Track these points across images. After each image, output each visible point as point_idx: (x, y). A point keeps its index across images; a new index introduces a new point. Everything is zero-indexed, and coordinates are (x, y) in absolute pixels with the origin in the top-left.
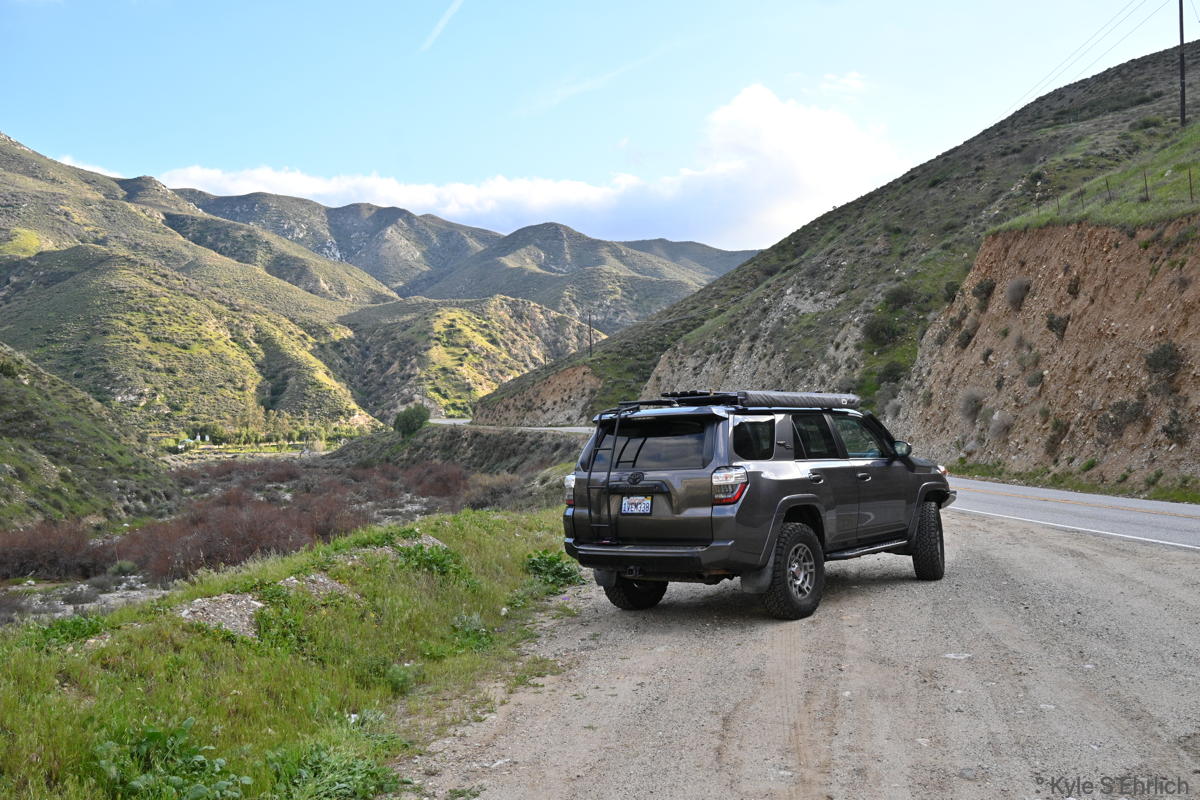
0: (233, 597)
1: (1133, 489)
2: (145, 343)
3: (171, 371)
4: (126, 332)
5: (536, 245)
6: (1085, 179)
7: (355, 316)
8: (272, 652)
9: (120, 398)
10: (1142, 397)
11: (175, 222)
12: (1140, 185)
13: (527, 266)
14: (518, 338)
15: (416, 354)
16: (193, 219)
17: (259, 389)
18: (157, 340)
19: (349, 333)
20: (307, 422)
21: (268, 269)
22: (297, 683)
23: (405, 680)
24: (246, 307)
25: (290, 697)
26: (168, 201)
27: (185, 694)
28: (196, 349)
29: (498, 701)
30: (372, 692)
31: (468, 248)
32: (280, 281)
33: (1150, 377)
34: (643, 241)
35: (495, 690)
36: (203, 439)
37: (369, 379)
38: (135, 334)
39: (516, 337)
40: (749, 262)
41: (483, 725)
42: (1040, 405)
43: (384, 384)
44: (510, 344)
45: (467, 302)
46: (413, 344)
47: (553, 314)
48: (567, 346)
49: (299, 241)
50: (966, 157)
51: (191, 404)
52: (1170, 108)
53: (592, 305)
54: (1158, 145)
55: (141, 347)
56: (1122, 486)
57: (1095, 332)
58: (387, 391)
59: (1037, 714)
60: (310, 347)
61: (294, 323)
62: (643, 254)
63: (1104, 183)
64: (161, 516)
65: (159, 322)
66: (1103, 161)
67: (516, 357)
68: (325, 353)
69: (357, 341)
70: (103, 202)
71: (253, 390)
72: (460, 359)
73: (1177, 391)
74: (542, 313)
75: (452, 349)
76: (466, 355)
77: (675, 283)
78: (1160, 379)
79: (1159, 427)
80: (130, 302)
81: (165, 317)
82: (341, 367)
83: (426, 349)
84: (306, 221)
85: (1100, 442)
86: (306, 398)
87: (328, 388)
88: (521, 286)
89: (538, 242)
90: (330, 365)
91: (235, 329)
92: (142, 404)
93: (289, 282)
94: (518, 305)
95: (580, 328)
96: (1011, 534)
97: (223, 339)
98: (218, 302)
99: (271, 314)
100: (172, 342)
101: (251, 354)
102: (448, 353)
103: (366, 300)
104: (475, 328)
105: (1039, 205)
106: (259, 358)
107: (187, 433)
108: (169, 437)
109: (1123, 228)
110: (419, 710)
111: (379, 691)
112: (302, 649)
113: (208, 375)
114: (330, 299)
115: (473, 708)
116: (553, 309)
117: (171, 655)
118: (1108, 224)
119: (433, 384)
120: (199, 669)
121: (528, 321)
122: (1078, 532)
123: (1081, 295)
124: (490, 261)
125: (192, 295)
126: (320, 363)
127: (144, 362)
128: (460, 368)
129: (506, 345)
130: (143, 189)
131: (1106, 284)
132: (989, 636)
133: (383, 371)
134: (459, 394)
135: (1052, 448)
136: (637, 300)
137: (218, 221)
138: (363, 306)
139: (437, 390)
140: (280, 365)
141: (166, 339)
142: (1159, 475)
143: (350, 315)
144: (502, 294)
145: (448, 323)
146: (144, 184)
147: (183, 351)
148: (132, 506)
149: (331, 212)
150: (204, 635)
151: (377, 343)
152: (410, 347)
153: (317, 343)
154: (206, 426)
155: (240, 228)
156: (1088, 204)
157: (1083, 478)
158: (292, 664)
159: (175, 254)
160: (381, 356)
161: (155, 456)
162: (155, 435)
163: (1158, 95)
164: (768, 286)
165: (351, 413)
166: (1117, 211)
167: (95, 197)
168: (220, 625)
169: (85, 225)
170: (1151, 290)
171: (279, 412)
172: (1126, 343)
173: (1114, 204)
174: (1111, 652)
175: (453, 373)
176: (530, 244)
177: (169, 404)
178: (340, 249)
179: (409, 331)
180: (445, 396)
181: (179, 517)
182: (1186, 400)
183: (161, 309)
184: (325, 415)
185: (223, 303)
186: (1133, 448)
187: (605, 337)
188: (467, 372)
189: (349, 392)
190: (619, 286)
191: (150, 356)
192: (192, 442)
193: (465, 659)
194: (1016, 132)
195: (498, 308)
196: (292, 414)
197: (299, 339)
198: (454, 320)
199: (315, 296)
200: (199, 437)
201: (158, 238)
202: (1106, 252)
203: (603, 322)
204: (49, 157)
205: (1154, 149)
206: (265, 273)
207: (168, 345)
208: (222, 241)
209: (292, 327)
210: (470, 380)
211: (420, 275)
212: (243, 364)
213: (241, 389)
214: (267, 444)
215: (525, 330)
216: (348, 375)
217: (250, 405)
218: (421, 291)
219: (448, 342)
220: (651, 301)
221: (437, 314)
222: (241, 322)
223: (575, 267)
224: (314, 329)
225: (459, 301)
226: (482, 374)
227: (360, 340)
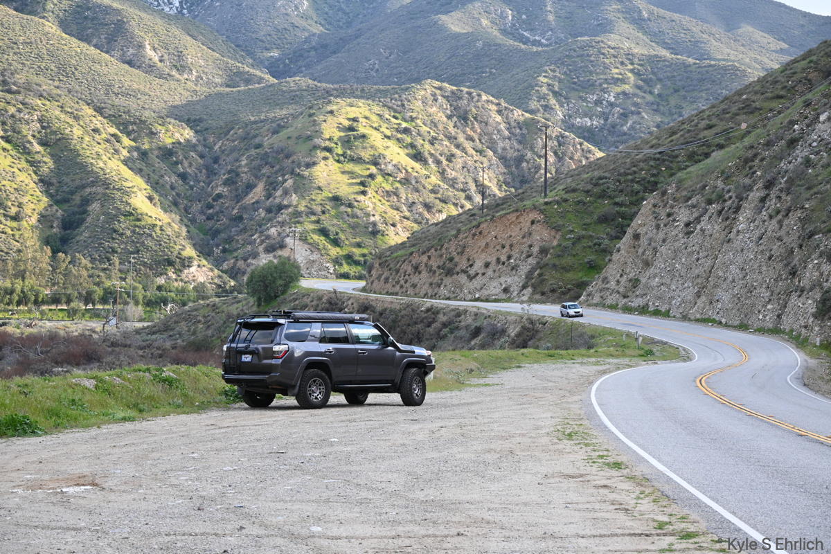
7: (198, 107)
13: (482, 31)
14: (458, 152)
15: (292, 173)
17: (43, 218)
19: (187, 134)
20: (115, 273)
21: (64, 25)
24: (28, 87)
32: (82, 44)
37: (217, 208)
39: (454, 150)
43: (240, 218)
44: (445, 162)
45: (379, 91)
46: (288, 157)
47: (518, 114)
48: (538, 168)
53: (585, 100)
58: (244, 230)
60: (125, 153)
61: (101, 114)
62: (676, 16)
67: (453, 183)
68: (148, 165)
69: (200, 148)
71: (34, 220)
72: (363, 184)
74: (499, 112)
75: (350, 167)
76: (372, 176)
77: (725, 68)
82: (173, 188)
83: (308, 166)
86: (114, 235)
87: (150, 221)
88: (468, 66)
90: (156, 185)
91: (10, 121)
93: (96, 46)
94: (460, 98)
95: (561, 140)
101: (32, 163)
102: (343, 173)
103: (218, 80)
104: (388, 133)
106: (45, 170)
114: (160, 76)
119: (318, 222)
121: (476, 125)
124: (420, 22)
126: (139, 181)
128: (361, 198)
129: (438, 162)
133: (238, 198)
134: (358, 240)
136: (660, 95)
138: (212, 89)
139: (324, 232)
140: (78, 183)
143: (189, 103)
145: (346, 123)
151: (233, 150)
152: (285, 161)
153: (137, 149)
160: (238, 175)
165: (186, 263)
171: (73, 257)
175: (350, 206)
179: (283, 134)
180: (336, 243)
184: (144, 264)
187: (600, 154)
188: (373, 204)
189: (184, 229)
190: (632, 71)
196: (93, 260)
197: (108, 141)
198: (355, 120)
199: (137, 71)
203: (601, 129)
206: (59, 32)
209: (98, 122)
210: (377, 218)
211: (307, 40)
212: (19, 179)
213: (16, 218)
214: (53, 307)
215: (471, 139)
216: (183, 202)
217: (29, 243)
218: (308, 66)
219: (344, 155)
220: (685, 98)
221: (329, 108)
222: (19, 111)
223: (562, 36)
224: (130, 125)
225: (366, 87)
226: (397, 209)
227: (205, 146)
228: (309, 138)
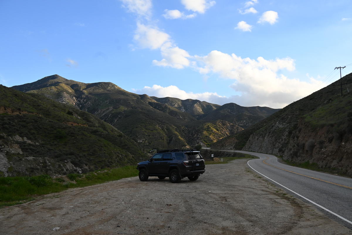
2: (144, 130)
3: (149, 136)
4: (141, 128)
5: (228, 108)
13: (226, 113)
15: (200, 133)
16: (154, 103)
17: (167, 140)
18: (147, 129)
21: (169, 113)
24: (165, 122)
26: (149, 99)
28: (154, 131)
31: (213, 109)
32: (172, 116)
34: (254, 107)
36: (155, 150)
37: (190, 138)
39: (223, 129)
43: (193, 139)
46: (200, 131)
48: (235, 131)
49: (176, 107)
51: (153, 143)
53: (241, 121)
58: (194, 141)
65: (147, 125)
67: (223, 134)
68: (180, 132)
69: (187, 130)
70: (137, 100)
74: (229, 124)
76: (211, 133)
77: (261, 117)
80: (141, 121)
82: (184, 135)
83: (202, 132)
84: (177, 103)
86: (176, 142)
87: (181, 140)
88: (224, 118)
90: (182, 135)
91: (162, 127)
92: (143, 142)
94: (223, 122)
95: (238, 127)
97: (160, 129)
99: (170, 124)
100: (150, 129)
101: (165, 132)
102: (207, 133)
104: (213, 127)
106: (167, 133)
107: (152, 149)
108: (148, 150)
113: (156, 136)
116: (231, 123)
124: (217, 112)
125: (154, 120)
126: (179, 135)
127: (144, 134)
128: (210, 136)
129: (220, 131)
133: (193, 136)
134: (209, 142)
136: (252, 121)
137: (159, 103)
138: (189, 122)
139: (205, 141)
140: (171, 135)
143: (186, 124)
144: (220, 119)
145: (207, 126)
146: (145, 96)
147: (151, 131)
149: (182, 101)
151: (192, 130)
153: (179, 130)
155: (163, 105)
159: (150, 111)
160: (193, 133)
161: (146, 154)
165: (186, 146)
167: (135, 99)
169: (133, 105)
175: (208, 137)
177: (148, 143)
178: (184, 109)
179: (199, 127)
183: (148, 123)
184: (180, 146)
185: (160, 121)
187: (243, 129)
189: (186, 141)
190: (248, 118)
191: (145, 132)
192: (153, 151)
195: (219, 123)
196: (173, 145)
197: (175, 129)
198: (209, 125)
199: (179, 120)
201: (147, 107)
203: (243, 126)
204: (126, 91)
206: (169, 115)
208: (160, 108)
209: (174, 127)
210: (212, 139)
211: (202, 115)
212: (163, 134)
213: (163, 140)
215: (225, 127)
217: (165, 143)
218: (202, 118)
219: (207, 130)
220: (255, 121)
221: (205, 124)
223: (237, 113)
224: (178, 127)
225: (210, 121)
226: (215, 138)
228: (202, 128)
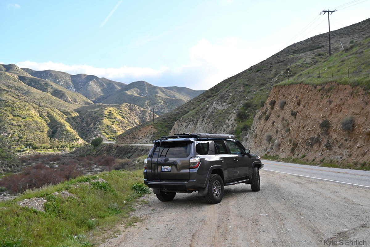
0: (37, 198)
1: (316, 164)
2: (11, 117)
3: (19, 126)
4: (5, 113)
5: (137, 88)
6: (302, 71)
8: (49, 216)
9: (2, 134)
10: (319, 136)
11: (21, 78)
12: (317, 73)
13: (134, 94)
14: (131, 116)
15: (99, 121)
16: (28, 78)
17: (48, 132)
18: (15, 116)
19: (78, 114)
20: (63, 142)
21: (52, 94)
22: (57, 226)
23: (92, 225)
24: (44, 106)
25: (55, 231)
26: (19, 72)
27: (20, 230)
28: (28, 119)
29: (122, 231)
30: (82, 228)
31: (116, 88)
32: (55, 97)
33: (321, 130)
34: (170, 87)
35: (121, 227)
36: (29, 148)
37: (84, 129)
38: (8, 114)
40: (202, 94)
41: (117, 238)
42: (289, 138)
43: (89, 130)
44: (128, 118)
45: (115, 105)
46: (98, 118)
47: (142, 109)
48: (146, 119)
49: (62, 85)
50: (267, 63)
51: (26, 136)
52: (326, 50)
53: (154, 106)
54: (323, 61)
55: (10, 118)
56: (313, 163)
57: (305, 116)
58: (89, 133)
59: (287, 232)
60: (65, 118)
62: (170, 91)
63: (307, 72)
64: (15, 172)
65: (16, 110)
66: (307, 65)
67: (130, 122)
68: (70, 121)
69: (80, 117)
71: (46, 132)
73: (329, 134)
74: (138, 109)
75: (110, 120)
76: (114, 121)
77: (180, 100)
78: (324, 131)
79: (324, 145)
80: (6, 104)
81: (18, 109)
82: (75, 125)
83: (102, 120)
84: (64, 79)
85: (307, 149)
86: (63, 135)
87: (70, 131)
88: (132, 100)
89: (138, 87)
90: (71, 124)
91: (41, 113)
92: (10, 136)
93: (58, 98)
94: (131, 106)
95: (150, 113)
96: (280, 177)
97: (37, 116)
98: (35, 104)
99: (53, 108)
100: (20, 116)
101: (46, 121)
102: (109, 121)
103: (83, 104)
104: (117, 113)
105: (288, 78)
106: (48, 122)
107: (24, 146)
108: (18, 147)
109: (313, 85)
110: (97, 234)
111: (84, 228)
112: (59, 215)
113: (31, 127)
114: (72, 103)
115: (114, 233)
116: (142, 107)
117: (16, 217)
118: (309, 84)
119: (104, 130)
120: (25, 222)
121: (134, 111)
122: (300, 176)
123: (301, 105)
124: (122, 92)
125: (27, 102)
126: (68, 124)
127: (10, 123)
128: (112, 126)
129: (127, 118)
130: (11, 68)
131: (308, 102)
132: (273, 208)
133: (88, 126)
134: (112, 134)
135: (293, 151)
136: (168, 105)
137: (35, 79)
138: (82, 106)
139: (105, 132)
140: (55, 124)
141: (18, 115)
142: (324, 159)
143: (78, 109)
144: (126, 103)
145: (109, 111)
146: (12, 67)
147: (23, 119)
148: (5, 169)
149: (72, 76)
150: (27, 211)
151: (87, 117)
152: (97, 119)
153: (67, 117)
154: (30, 143)
155: (43, 81)
156: (303, 78)
157: (302, 160)
158: (56, 220)
159: (22, 89)
160: (88, 122)
161: (14, 153)
162: (14, 146)
163: (323, 46)
164: (208, 101)
165: (78, 139)
166: (311, 80)
168: (32, 208)
170: (321, 104)
171: (55, 139)
172: (314, 120)
173: (310, 78)
174: (309, 213)
175: (110, 127)
176: (135, 87)
177: (18, 137)
178: (75, 88)
179: (96, 114)
180: (108, 134)
181: (21, 172)
182: (331, 137)
183: (16, 106)
184: (69, 140)
185: (37, 104)
186: (316, 151)
187: (158, 116)
188: (115, 127)
189: (77, 133)
190: (164, 101)
191: (13, 121)
192: (26, 148)
193: (112, 217)
194: (282, 56)
195: (125, 107)
196: (59, 140)
197: (61, 116)
198: (111, 111)
199: (66, 102)
200: (28, 147)
201: (16, 84)
202: (308, 92)
203: (157, 112)
205: (322, 62)
206: (51, 95)
207: (18, 118)
208: (37, 85)
209: (59, 112)
210: (116, 129)
211: (100, 96)
212: (43, 124)
213: (42, 132)
214: (51, 149)
215: (133, 114)
216: (77, 128)
217: (45, 137)
218: (101, 101)
219: (109, 117)
220: (172, 105)
221: (106, 108)
222: (43, 110)
223: (149, 95)
224: (66, 113)
225: (113, 105)
226: (120, 128)
227: (81, 117)
228: (102, 114)
